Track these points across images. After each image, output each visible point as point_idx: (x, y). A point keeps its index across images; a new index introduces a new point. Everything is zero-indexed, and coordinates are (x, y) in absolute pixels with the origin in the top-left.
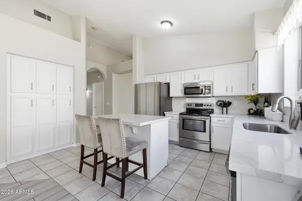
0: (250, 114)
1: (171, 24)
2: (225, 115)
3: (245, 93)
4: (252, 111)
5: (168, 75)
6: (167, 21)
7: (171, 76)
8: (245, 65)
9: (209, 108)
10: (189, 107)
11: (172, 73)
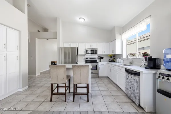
0: (109, 61)
2: (101, 62)
3: (108, 54)
4: (110, 60)
5: (77, 43)
6: (82, 18)
7: (79, 44)
8: (108, 43)
9: (95, 59)
10: (87, 59)
11: (79, 43)
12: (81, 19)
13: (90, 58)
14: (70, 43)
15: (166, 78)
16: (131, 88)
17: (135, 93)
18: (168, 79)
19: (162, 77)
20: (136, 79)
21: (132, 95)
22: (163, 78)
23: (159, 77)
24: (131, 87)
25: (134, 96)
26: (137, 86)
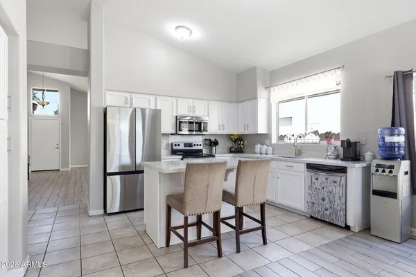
0: (231, 152)
1: (191, 32)
5: (152, 98)
7: (158, 101)
9: (199, 148)
10: (177, 148)
11: (158, 97)
12: (179, 30)
13: (186, 145)
14: (128, 95)
15: (387, 170)
16: (323, 200)
17: (336, 205)
18: (391, 172)
19: (380, 170)
20: (338, 181)
21: (328, 212)
22: (384, 171)
23: (377, 171)
24: (325, 197)
25: (335, 212)
26: (341, 192)
